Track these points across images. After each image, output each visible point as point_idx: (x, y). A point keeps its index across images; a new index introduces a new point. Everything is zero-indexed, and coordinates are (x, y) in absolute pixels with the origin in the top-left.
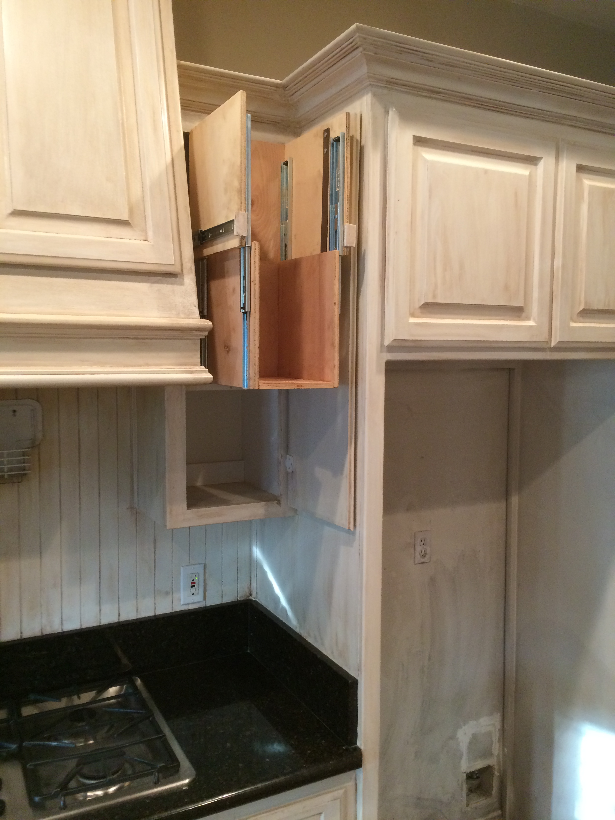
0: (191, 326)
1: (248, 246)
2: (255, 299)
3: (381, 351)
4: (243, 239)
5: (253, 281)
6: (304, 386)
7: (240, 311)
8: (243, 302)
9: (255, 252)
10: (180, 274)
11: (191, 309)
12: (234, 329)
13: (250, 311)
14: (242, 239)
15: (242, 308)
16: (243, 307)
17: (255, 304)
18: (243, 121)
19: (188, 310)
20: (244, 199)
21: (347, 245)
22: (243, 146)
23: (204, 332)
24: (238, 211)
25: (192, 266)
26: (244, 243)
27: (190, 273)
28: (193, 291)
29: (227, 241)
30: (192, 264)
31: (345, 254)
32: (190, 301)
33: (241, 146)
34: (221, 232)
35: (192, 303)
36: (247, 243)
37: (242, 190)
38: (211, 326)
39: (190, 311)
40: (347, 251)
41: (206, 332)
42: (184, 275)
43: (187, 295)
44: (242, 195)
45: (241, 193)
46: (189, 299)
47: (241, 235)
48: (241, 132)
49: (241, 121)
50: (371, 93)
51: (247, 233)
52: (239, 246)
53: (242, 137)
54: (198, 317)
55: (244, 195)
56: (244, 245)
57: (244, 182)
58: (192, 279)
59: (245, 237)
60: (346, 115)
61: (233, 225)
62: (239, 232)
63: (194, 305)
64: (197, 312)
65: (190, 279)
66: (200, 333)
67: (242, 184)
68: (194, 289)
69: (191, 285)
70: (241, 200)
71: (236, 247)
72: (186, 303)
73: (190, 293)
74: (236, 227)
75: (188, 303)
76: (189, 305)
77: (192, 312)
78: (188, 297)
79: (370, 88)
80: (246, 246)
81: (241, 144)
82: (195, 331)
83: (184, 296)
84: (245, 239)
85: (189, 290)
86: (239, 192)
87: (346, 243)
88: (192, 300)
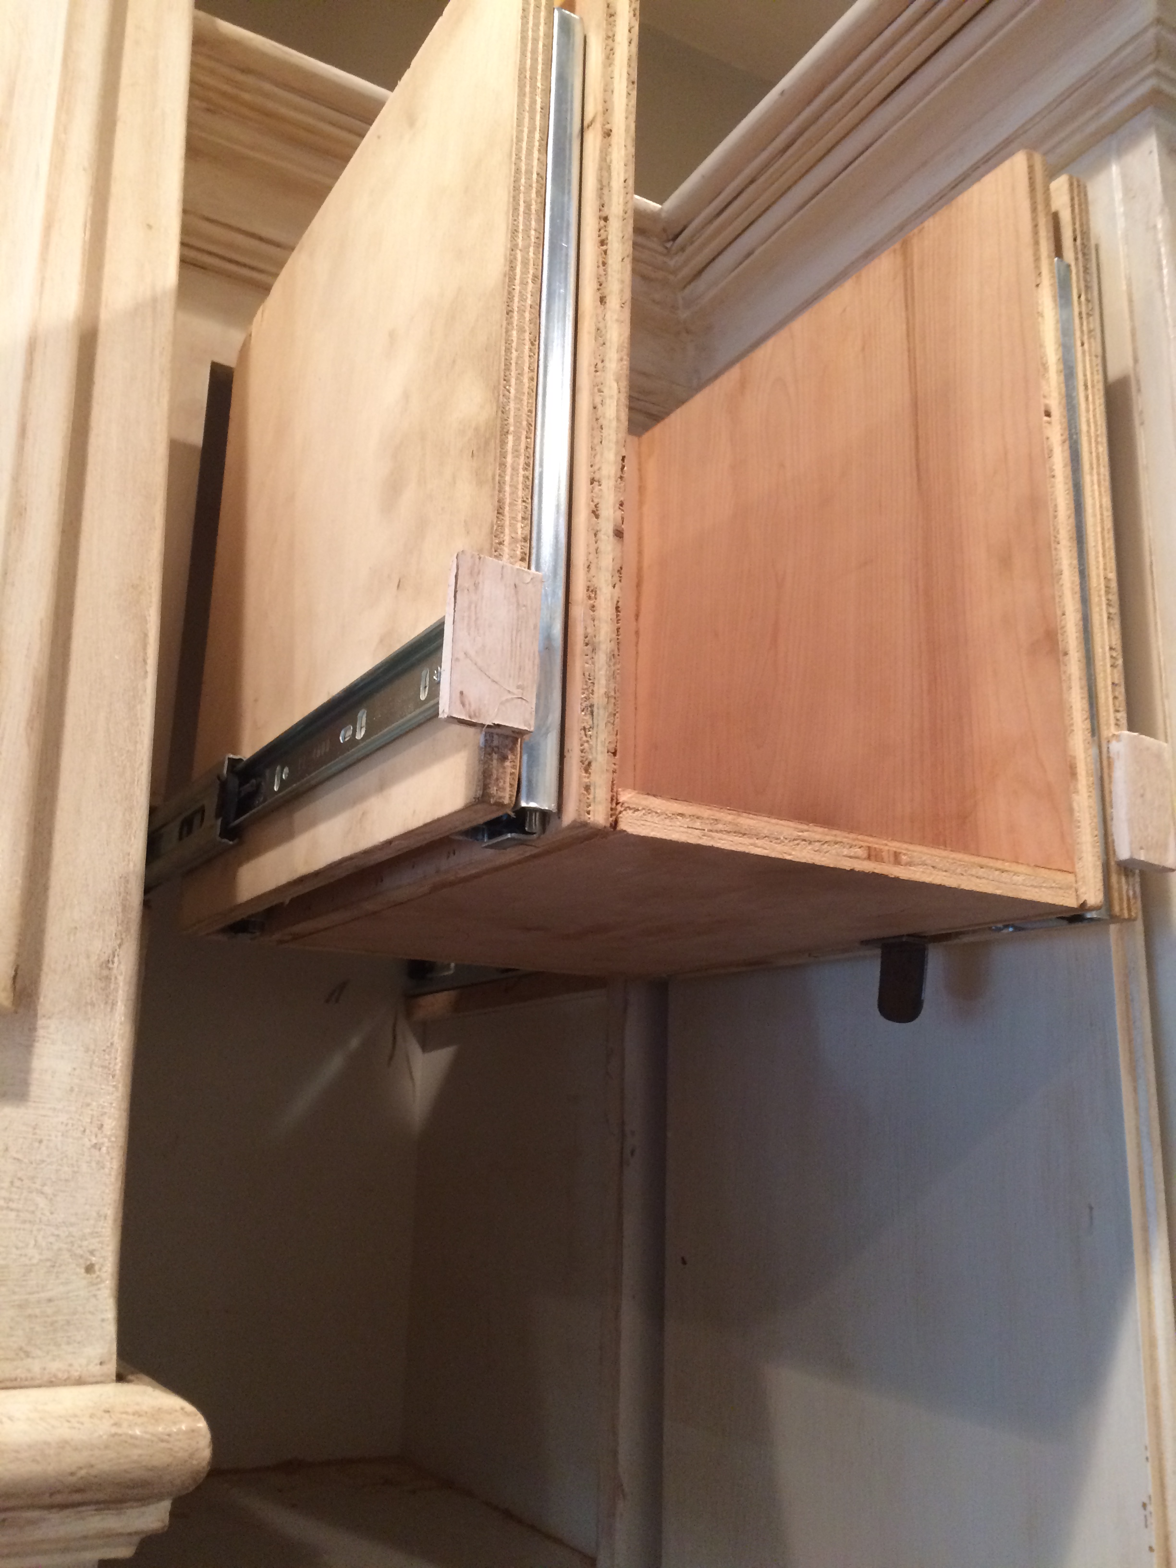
1: (533, 804)
11: (51, 1301)
18: (535, 40)
19: (20, 1306)
20: (520, 486)
21: (1136, 857)
22: (526, 172)
23: (132, 1507)
24: (472, 556)
25: (116, 959)
26: (504, 782)
27: (93, 1005)
28: (95, 1146)
29: (382, 786)
30: (119, 942)
31: (1121, 909)
32: (56, 1232)
33: (518, 170)
34: (342, 741)
35: (72, 1243)
36: (530, 781)
37: (512, 429)
38: (191, 1456)
39: (37, 1311)
40: (1131, 893)
41: (149, 1504)
42: (41, 1022)
43: (33, 1179)
44: (509, 459)
45: (503, 443)
46: (48, 1214)
47: (488, 723)
48: (521, 94)
49: (524, 38)
50: (1159, 138)
51: (531, 713)
52: (467, 808)
53: (527, 120)
54: (98, 1367)
55: (522, 460)
56: (507, 796)
57: (526, 380)
58: (104, 1048)
59: (517, 739)
60: (1071, 185)
61: (425, 673)
62: (472, 695)
63: (82, 1257)
64: (103, 1320)
65: (87, 1050)
66: (98, 1518)
67: (512, 391)
68: (101, 1127)
69: (88, 1100)
70: (500, 491)
71: (439, 820)
72: (17, 1248)
73: (62, 1160)
74: (455, 660)
75: (32, 1242)
76: (41, 1260)
77: (52, 1324)
78: (42, 1193)
79: (1148, 115)
80: (523, 804)
81: (519, 158)
82: (50, 1507)
83: (12, 1183)
84: (512, 750)
85: (63, 1135)
86: (487, 443)
87: (1131, 843)
88: (73, 1219)
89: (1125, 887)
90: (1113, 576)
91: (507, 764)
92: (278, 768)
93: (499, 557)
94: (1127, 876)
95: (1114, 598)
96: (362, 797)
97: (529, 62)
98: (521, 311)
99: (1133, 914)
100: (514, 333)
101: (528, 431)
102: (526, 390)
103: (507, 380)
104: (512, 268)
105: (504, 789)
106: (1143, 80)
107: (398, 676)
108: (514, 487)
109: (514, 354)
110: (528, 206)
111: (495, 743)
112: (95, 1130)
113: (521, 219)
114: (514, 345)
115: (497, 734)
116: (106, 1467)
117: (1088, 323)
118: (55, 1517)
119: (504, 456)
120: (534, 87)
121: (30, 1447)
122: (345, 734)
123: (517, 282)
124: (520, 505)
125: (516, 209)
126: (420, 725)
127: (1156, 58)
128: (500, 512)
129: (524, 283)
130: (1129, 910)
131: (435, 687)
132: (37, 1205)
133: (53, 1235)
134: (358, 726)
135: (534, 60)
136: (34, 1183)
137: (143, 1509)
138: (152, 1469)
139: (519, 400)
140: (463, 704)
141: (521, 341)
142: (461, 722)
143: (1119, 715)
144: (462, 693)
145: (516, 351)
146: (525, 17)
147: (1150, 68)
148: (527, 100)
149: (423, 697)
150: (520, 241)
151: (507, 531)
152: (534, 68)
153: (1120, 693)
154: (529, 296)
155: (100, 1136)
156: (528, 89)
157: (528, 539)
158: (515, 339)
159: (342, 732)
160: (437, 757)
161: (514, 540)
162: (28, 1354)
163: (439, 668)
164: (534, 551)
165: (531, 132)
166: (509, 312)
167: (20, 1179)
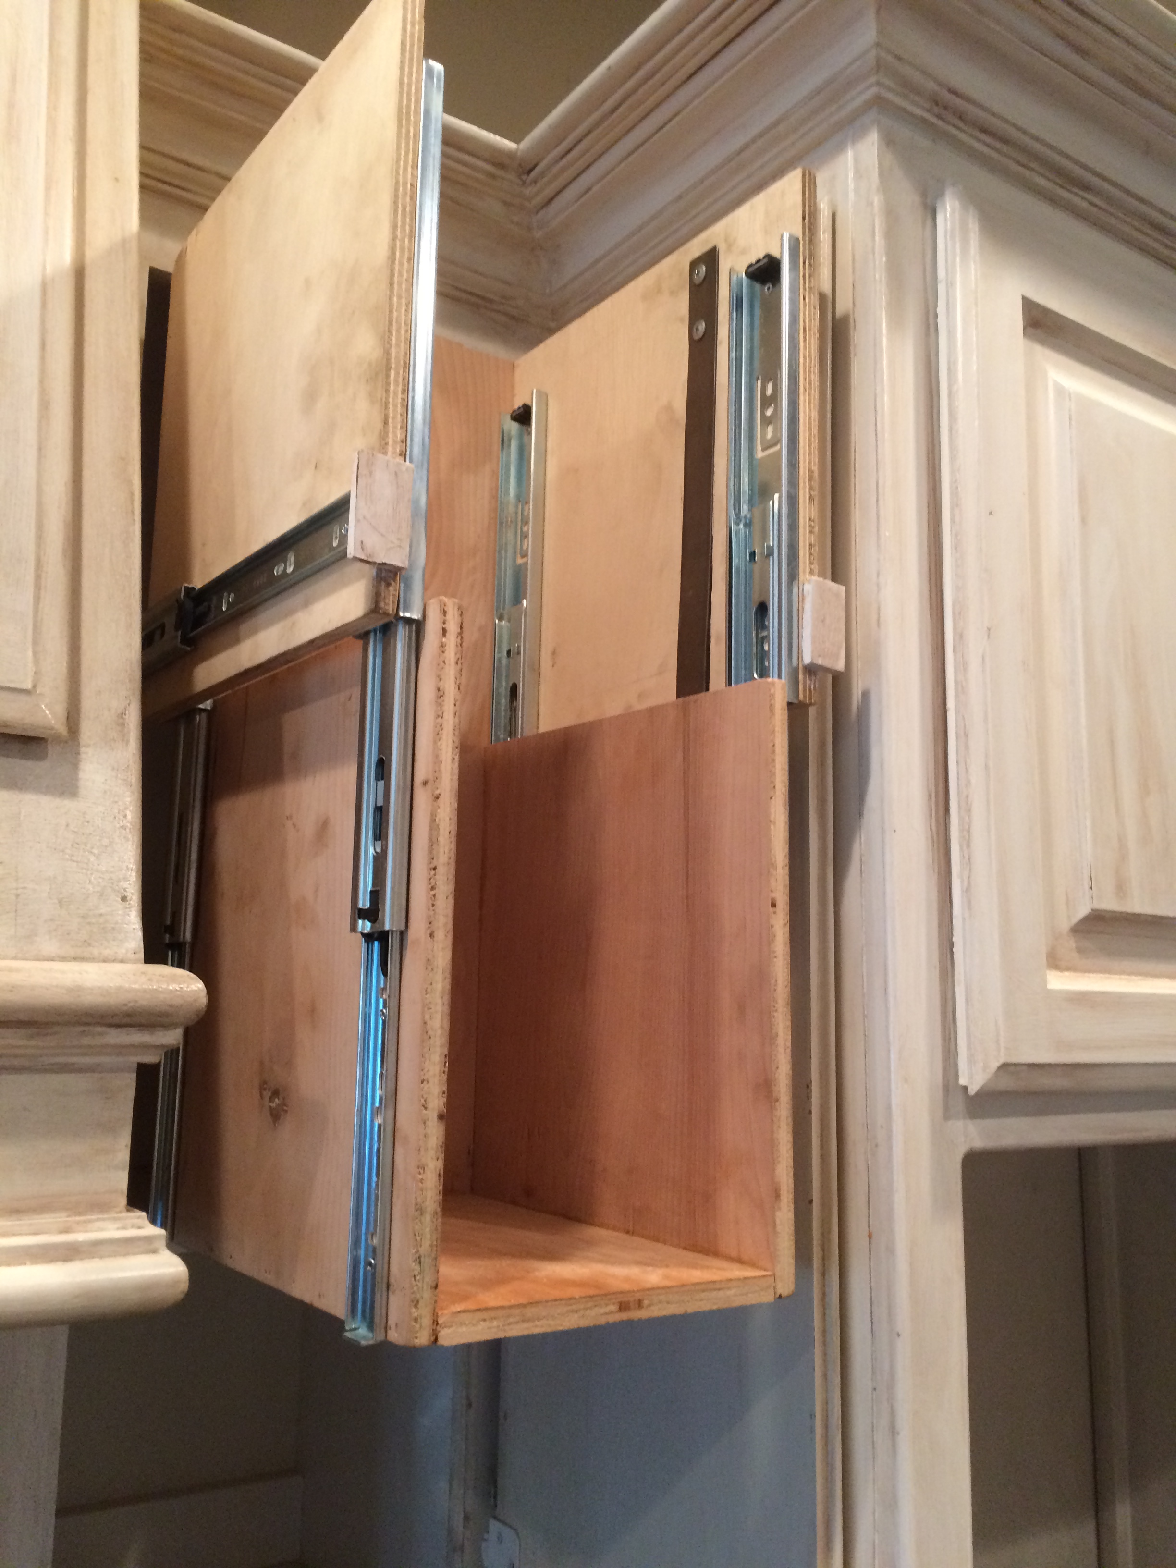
0: (89, 1000)
1: (407, 615)
2: (435, 869)
3: (947, 1115)
4: (385, 581)
5: (425, 783)
6: (649, 1305)
7: (353, 928)
8: (366, 885)
9: (442, 645)
10: (58, 739)
11: (101, 915)
12: (313, 1011)
13: (403, 928)
14: (383, 584)
15: (362, 914)
16: (367, 906)
17: (434, 896)
18: (410, 85)
19: (83, 917)
20: (399, 406)
21: (815, 662)
22: (403, 184)
23: (159, 1031)
24: (368, 453)
25: (127, 712)
26: (389, 600)
27: (114, 740)
28: (122, 827)
29: (307, 604)
30: (128, 702)
31: (805, 697)
32: (102, 876)
33: (397, 183)
34: (276, 574)
35: (113, 883)
36: (405, 601)
37: (393, 366)
38: (195, 1000)
39: (93, 921)
40: (812, 687)
41: (169, 1030)
42: (83, 750)
43: (86, 844)
44: (392, 387)
45: (388, 376)
46: (96, 865)
47: (378, 561)
48: (400, 126)
49: (401, 83)
50: (878, 132)
51: (406, 556)
52: (365, 616)
53: (403, 145)
54: (133, 955)
55: (400, 388)
56: (391, 609)
57: (403, 332)
58: (123, 768)
59: (397, 574)
60: (804, 176)
61: (336, 529)
62: (368, 544)
63: (118, 891)
64: (134, 929)
65: (113, 769)
66: (140, 1035)
67: (394, 339)
68: (125, 816)
69: (116, 799)
70: (385, 409)
71: (347, 624)
72: (79, 883)
73: (102, 834)
74: (357, 521)
75: (88, 882)
76: (94, 892)
77: (103, 928)
78: (92, 853)
79: (873, 114)
80: (401, 615)
81: (398, 173)
82: (111, 1025)
83: (72, 846)
84: (395, 580)
85: (102, 819)
86: (377, 374)
87: (813, 652)
88: (112, 869)
89: (808, 682)
90: (815, 468)
91: (391, 588)
92: (226, 594)
93: (385, 453)
94: (810, 675)
95: (816, 484)
96: (291, 612)
97: (405, 101)
98: (400, 284)
99: (813, 701)
100: (395, 299)
101: (405, 367)
102: (403, 338)
103: (390, 332)
104: (393, 253)
105: (388, 604)
106: (868, 88)
107: (317, 530)
108: (395, 406)
109: (395, 314)
110: (404, 209)
111: (383, 574)
112: (122, 817)
113: (399, 217)
114: (395, 307)
115: (385, 570)
116: (144, 1003)
117: (810, 282)
118: (113, 1032)
119: (388, 384)
120: (408, 120)
121: (99, 988)
122: (278, 569)
123: (397, 262)
124: (399, 418)
125: (396, 211)
126: (333, 563)
127: (878, 71)
128: (386, 422)
129: (401, 264)
130: (810, 699)
131: (343, 539)
132: (89, 860)
133: (100, 878)
134: (288, 564)
135: (409, 100)
136: (86, 846)
137: (166, 1032)
138: (171, 1006)
139: (398, 345)
140: (363, 549)
141: (399, 304)
142: (362, 560)
143: (812, 567)
144: (362, 542)
145: (396, 311)
146: (402, 68)
147: (873, 79)
148: (404, 130)
149: (335, 544)
150: (399, 233)
151: (390, 435)
152: (408, 106)
153: (814, 551)
154: (405, 272)
155: (125, 821)
156: (404, 122)
157: (404, 441)
158: (396, 304)
159: (276, 568)
160: (345, 584)
161: (395, 442)
162: (89, 945)
163: (346, 525)
164: (408, 450)
165: (407, 154)
166: (391, 284)
167: (77, 844)
